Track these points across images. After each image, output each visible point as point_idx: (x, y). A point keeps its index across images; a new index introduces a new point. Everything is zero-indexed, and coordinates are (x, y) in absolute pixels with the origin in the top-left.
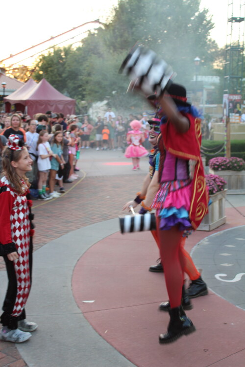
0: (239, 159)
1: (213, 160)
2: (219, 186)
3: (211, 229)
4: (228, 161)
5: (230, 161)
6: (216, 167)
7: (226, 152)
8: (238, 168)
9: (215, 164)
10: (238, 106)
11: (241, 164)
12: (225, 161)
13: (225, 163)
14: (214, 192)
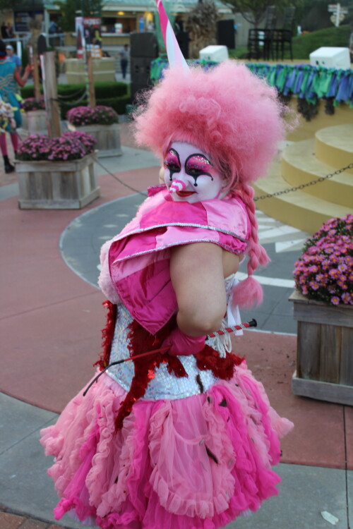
0: (107, 109)
1: (72, 112)
2: (87, 146)
3: (83, 205)
4: (93, 111)
5: (96, 112)
6: (77, 120)
7: (89, 100)
8: (107, 120)
9: (76, 117)
10: (97, 33)
11: (110, 114)
12: (89, 112)
13: (89, 115)
14: (82, 155)
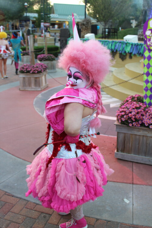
0: (52, 55)
1: (39, 56)
2: (44, 68)
3: (43, 89)
4: (46, 56)
5: (48, 56)
6: (41, 59)
7: (45, 52)
8: (51, 59)
9: (40, 58)
10: (48, 29)
11: (53, 57)
12: (45, 56)
13: (45, 57)
14: (42, 71)
